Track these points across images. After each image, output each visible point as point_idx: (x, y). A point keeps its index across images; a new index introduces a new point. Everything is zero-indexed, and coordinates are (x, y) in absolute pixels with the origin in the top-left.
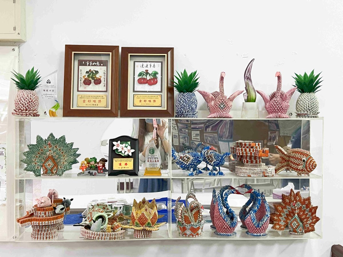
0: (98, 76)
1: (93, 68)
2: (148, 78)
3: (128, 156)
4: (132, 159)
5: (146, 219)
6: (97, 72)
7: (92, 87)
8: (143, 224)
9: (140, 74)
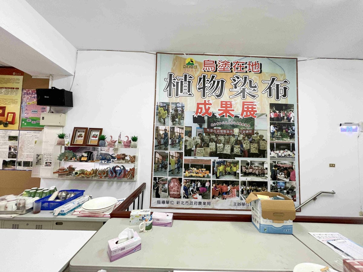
0: (82, 135)
1: (81, 133)
2: (95, 136)
3: (85, 157)
4: (87, 158)
5: (87, 174)
6: (82, 134)
7: (80, 138)
8: (86, 175)
9: (93, 135)
